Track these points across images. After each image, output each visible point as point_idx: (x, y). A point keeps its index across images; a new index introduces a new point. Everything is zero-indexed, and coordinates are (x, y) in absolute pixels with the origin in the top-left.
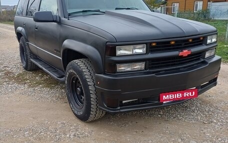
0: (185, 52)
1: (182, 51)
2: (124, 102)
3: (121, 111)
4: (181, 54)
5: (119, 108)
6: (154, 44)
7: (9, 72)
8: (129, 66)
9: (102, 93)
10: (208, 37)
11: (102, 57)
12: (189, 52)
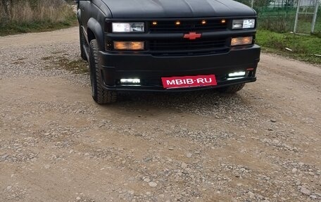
0: (193, 35)
1: (188, 33)
2: (122, 81)
3: (117, 89)
4: (186, 36)
5: (115, 86)
6: (155, 23)
7: (65, 60)
8: (127, 44)
9: (101, 71)
10: (234, 21)
11: (104, 34)
12: (199, 35)
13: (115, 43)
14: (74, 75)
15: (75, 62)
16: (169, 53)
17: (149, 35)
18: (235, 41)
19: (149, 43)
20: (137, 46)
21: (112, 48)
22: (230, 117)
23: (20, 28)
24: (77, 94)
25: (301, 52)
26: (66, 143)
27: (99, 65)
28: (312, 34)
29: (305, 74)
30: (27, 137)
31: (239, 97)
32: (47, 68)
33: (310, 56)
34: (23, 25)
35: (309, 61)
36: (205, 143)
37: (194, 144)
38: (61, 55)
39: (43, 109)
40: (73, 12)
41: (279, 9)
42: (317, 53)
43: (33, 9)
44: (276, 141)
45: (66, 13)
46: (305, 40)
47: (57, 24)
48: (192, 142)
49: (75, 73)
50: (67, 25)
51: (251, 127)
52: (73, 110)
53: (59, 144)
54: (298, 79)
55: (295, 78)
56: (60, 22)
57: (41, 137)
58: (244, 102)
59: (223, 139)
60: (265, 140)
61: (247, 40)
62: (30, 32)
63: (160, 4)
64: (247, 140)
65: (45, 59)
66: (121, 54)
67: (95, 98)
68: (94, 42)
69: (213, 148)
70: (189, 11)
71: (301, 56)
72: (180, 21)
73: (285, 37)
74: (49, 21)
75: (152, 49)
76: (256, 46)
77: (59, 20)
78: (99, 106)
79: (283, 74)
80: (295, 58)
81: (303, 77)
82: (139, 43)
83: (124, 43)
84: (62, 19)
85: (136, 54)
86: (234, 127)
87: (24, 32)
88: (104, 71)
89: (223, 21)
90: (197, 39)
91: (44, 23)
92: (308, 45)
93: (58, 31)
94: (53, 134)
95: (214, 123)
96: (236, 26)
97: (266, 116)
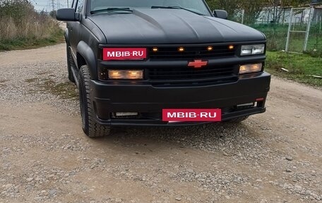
0: (198, 63)
1: (193, 61)
2: (118, 114)
3: (112, 124)
4: (191, 64)
5: (109, 120)
6: (155, 50)
7: (51, 82)
8: (124, 73)
9: (94, 102)
10: (243, 47)
11: (97, 62)
12: (205, 63)
13: (110, 71)
14: (60, 101)
15: (62, 84)
16: (171, 83)
17: (149, 63)
18: (243, 69)
19: (149, 72)
20: (134, 74)
21: (106, 77)
22: (240, 154)
23: (4, 45)
24: (64, 125)
25: (298, 73)
26: (52, 192)
27: (91, 96)
28: (304, 52)
29: (308, 98)
30: (6, 184)
31: (245, 128)
32: (31, 92)
33: (308, 77)
34: (7, 42)
35: (309, 83)
36: (217, 190)
37: (204, 192)
38: (46, 76)
39: (26, 145)
40: (59, 28)
41: (266, 25)
42: (315, 74)
43: (17, 25)
44: (298, 187)
45: (51, 29)
46: (299, 59)
47: (42, 40)
48: (201, 189)
49: (62, 97)
50: (53, 42)
51: (265, 168)
52: (61, 145)
53: (43, 195)
54: (302, 104)
55: (298, 103)
56: (46, 39)
57: (22, 183)
58: (251, 134)
59: (237, 183)
60: (286, 185)
61: (256, 67)
62: (14, 49)
63: (161, 27)
64: (264, 185)
65: (29, 81)
66: (116, 84)
67: (86, 131)
68: (85, 68)
69: (228, 197)
70: (194, 36)
71: (298, 77)
72: (184, 48)
73: (279, 56)
74: (34, 38)
75: (152, 78)
76: (265, 74)
77: (44, 36)
78: (90, 140)
79: (286, 99)
80: (293, 79)
81: (307, 102)
82: (138, 71)
83: (120, 71)
84: (48, 36)
85: (134, 84)
86: (246, 167)
87: (8, 49)
88: (97, 103)
89: (231, 47)
90: (203, 67)
91: (28, 39)
92: (304, 65)
93: (43, 48)
94: (37, 179)
95: (223, 162)
96: (244, 52)
97: (279, 153)
